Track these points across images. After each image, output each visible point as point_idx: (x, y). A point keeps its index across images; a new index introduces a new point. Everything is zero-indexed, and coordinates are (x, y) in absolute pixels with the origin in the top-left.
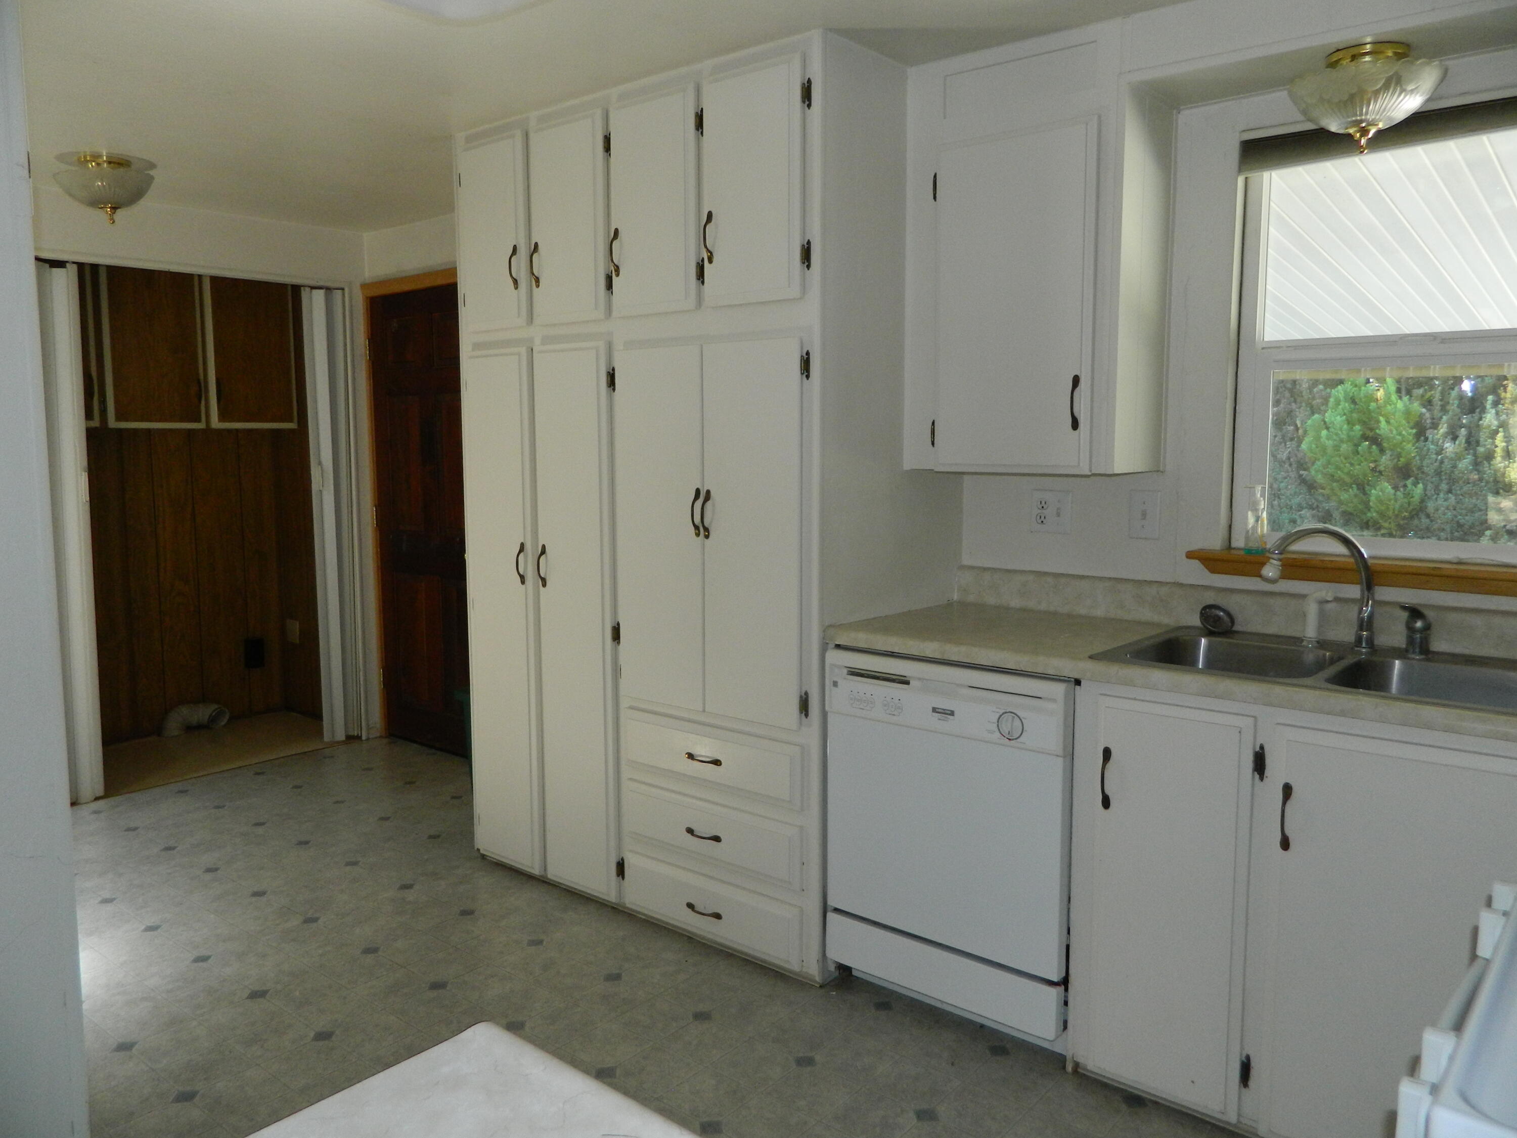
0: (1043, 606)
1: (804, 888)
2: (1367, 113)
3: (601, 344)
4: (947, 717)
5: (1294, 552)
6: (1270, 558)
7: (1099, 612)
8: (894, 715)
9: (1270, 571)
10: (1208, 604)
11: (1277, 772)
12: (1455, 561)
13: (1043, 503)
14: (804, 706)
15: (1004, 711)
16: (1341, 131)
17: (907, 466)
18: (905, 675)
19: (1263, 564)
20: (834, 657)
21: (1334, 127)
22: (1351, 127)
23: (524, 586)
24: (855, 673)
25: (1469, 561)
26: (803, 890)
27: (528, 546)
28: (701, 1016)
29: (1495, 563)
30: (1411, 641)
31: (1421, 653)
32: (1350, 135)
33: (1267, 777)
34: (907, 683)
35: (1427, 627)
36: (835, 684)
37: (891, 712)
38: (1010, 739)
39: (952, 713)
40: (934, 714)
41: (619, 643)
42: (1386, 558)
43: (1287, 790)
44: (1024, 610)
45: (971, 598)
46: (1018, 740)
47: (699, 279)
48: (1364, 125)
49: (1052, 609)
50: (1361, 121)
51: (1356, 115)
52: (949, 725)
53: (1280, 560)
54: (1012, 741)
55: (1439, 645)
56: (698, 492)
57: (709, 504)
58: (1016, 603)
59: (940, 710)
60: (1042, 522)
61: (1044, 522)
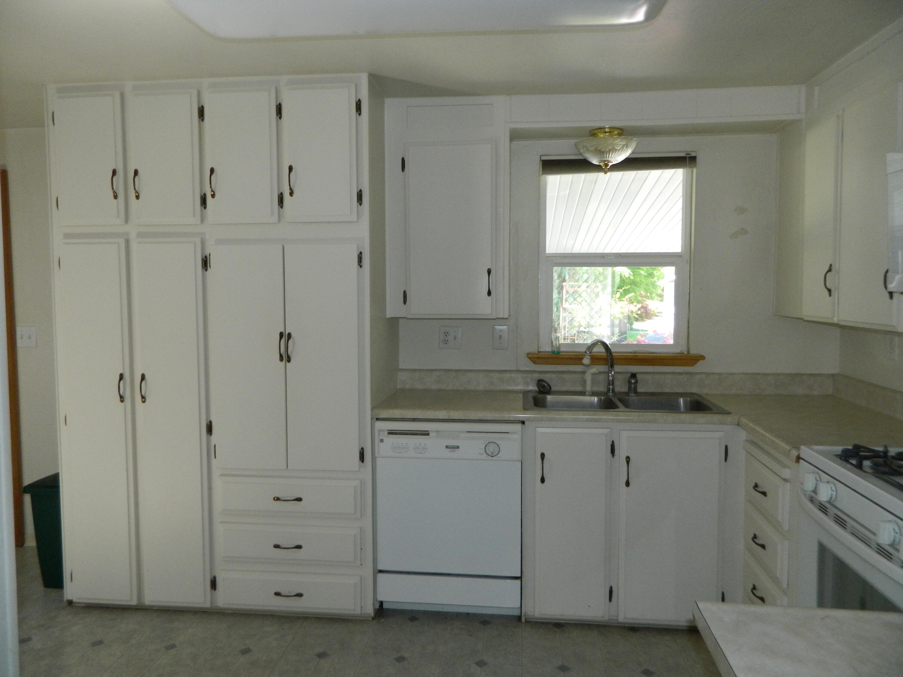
0: (450, 388)
1: (362, 564)
2: (608, 158)
3: (198, 240)
4: (455, 450)
5: (595, 352)
6: (585, 355)
7: (481, 388)
8: (422, 453)
9: (586, 361)
10: (541, 379)
11: (622, 452)
12: (633, 352)
13: (446, 333)
14: (362, 457)
15: (488, 442)
16: (597, 164)
17: (388, 316)
18: (427, 430)
19: (582, 359)
20: (379, 425)
21: (595, 162)
22: (602, 163)
23: (123, 404)
24: (391, 433)
25: (640, 352)
26: (362, 565)
27: (127, 376)
28: (321, 655)
29: (648, 352)
30: (630, 388)
31: (634, 393)
32: (600, 165)
33: (616, 455)
34: (428, 434)
35: (636, 382)
36: (382, 441)
37: (419, 452)
38: (492, 456)
39: (458, 447)
40: (447, 449)
41: (211, 434)
42: (620, 353)
43: (628, 459)
44: (440, 390)
45: (408, 386)
46: (497, 456)
47: (280, 205)
48: (606, 162)
49: (455, 388)
50: (606, 161)
51: (604, 158)
52: (457, 454)
53: (590, 356)
54: (493, 457)
55: (640, 390)
56: (281, 335)
57: (290, 341)
58: (435, 387)
59: (450, 447)
60: (446, 343)
61: (447, 343)
